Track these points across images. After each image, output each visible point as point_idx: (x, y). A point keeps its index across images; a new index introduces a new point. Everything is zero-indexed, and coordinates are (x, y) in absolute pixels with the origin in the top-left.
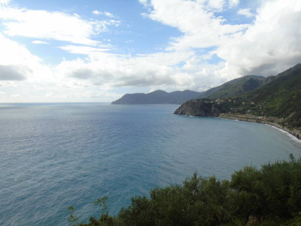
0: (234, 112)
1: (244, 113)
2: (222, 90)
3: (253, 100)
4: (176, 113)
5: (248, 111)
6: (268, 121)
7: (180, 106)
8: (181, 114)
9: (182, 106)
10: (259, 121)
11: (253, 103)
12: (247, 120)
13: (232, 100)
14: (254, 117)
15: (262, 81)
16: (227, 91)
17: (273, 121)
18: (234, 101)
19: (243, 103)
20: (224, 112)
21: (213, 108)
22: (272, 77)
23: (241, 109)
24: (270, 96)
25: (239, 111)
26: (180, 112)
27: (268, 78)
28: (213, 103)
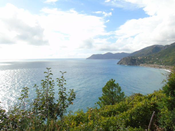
0: (147, 63)
1: (153, 64)
2: (141, 52)
3: (157, 57)
4: (118, 64)
5: (155, 63)
6: (166, 68)
7: (120, 60)
8: (120, 64)
9: (121, 60)
10: (160, 68)
11: (157, 59)
12: (154, 67)
13: (146, 57)
14: (158, 66)
15: (162, 47)
16: (143, 53)
17: (168, 68)
18: (148, 58)
19: (152, 59)
20: (142, 63)
21: (137, 61)
22: (168, 46)
23: (151, 62)
24: (166, 55)
25: (150, 63)
26: (120, 63)
27: (166, 46)
28: (137, 59)
